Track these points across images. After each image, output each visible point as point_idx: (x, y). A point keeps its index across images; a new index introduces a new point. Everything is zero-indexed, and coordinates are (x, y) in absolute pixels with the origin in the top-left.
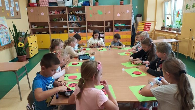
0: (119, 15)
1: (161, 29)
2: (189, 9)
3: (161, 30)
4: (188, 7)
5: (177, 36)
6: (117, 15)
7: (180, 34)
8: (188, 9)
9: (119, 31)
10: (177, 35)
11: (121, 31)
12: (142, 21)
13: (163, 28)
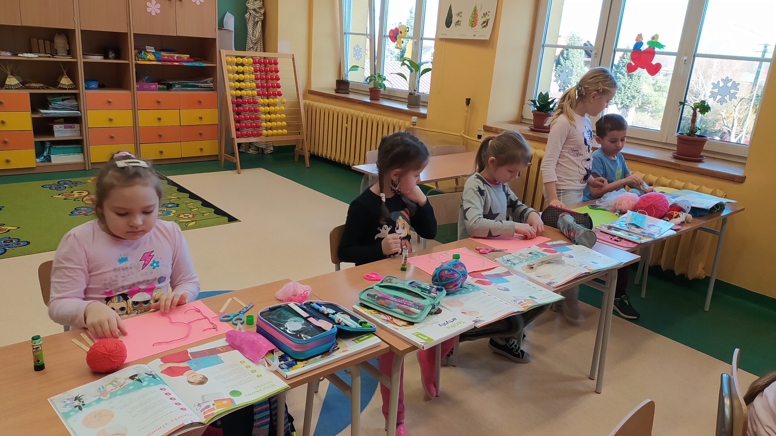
0: (154, 8)
1: (337, 91)
3: (333, 93)
5: (414, 124)
6: (149, 10)
7: (424, 116)
9: (160, 89)
10: (414, 119)
11: (169, 87)
13: (342, 87)
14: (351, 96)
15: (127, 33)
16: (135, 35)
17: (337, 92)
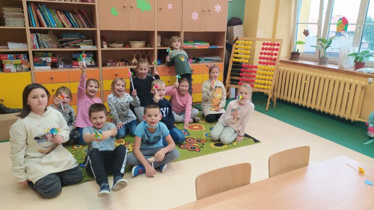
0: (195, 16)
5: (370, 83)
6: (192, 17)
9: (193, 62)
10: (370, 80)
11: (198, 61)
12: (245, 37)
14: (300, 62)
15: (180, 32)
16: (184, 32)
17: (290, 60)
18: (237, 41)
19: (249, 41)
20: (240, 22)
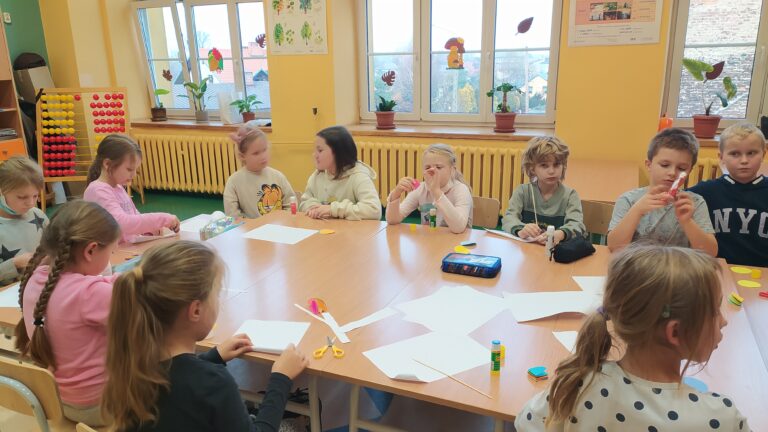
2: (290, 41)
3: (149, 122)
4: (286, 36)
8: (285, 42)
12: (56, 87)
13: (159, 114)
14: (169, 122)
17: (153, 121)
18: (43, 97)
19: (66, 94)
20: (40, 62)
